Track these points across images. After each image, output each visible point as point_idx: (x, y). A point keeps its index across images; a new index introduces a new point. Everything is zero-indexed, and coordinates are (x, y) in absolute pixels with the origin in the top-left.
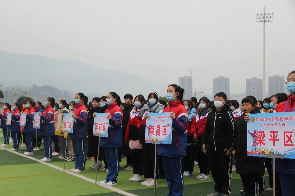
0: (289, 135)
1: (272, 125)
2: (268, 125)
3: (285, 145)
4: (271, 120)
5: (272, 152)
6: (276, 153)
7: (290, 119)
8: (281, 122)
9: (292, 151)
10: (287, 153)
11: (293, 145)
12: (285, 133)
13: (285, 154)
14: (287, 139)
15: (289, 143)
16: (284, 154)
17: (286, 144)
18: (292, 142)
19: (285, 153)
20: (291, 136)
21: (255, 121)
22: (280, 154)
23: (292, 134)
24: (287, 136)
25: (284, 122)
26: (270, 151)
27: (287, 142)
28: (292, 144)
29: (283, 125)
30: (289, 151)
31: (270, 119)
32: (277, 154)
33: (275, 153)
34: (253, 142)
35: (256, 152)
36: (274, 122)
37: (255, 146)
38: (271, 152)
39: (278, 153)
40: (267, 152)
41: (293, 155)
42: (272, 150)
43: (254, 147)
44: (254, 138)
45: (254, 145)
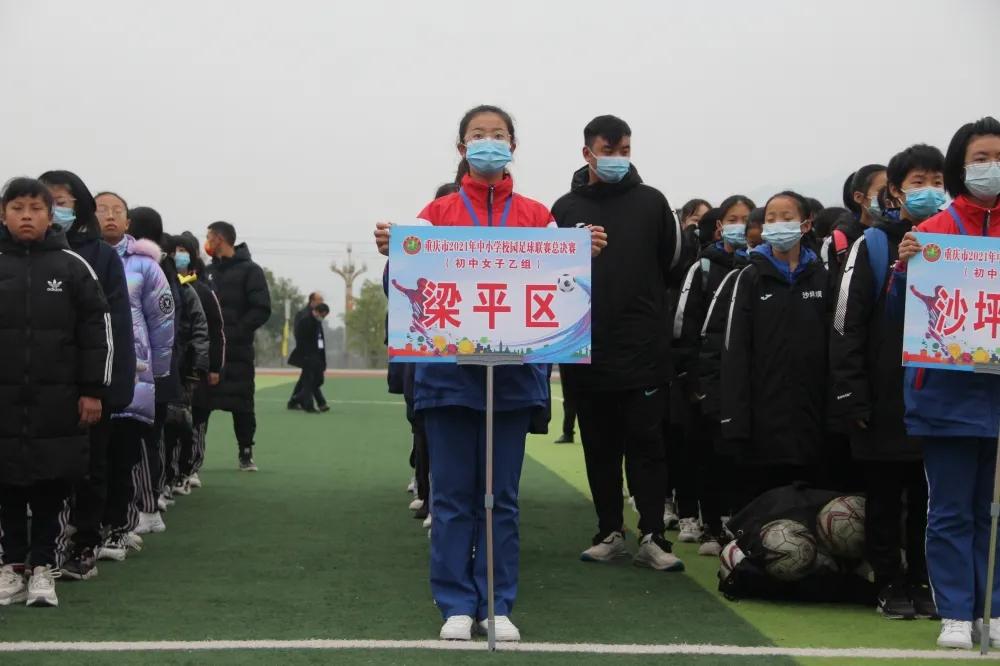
0: (543, 295)
1: (487, 264)
2: (473, 263)
3: (529, 324)
4: (485, 250)
5: (485, 346)
6: (498, 350)
7: (547, 250)
8: (519, 257)
9: (550, 342)
10: (534, 348)
11: (556, 325)
12: (530, 288)
13: (528, 350)
14: (535, 307)
15: (544, 318)
16: (525, 352)
17: (533, 320)
18: (551, 316)
19: (529, 346)
20: (550, 297)
21: (424, 250)
22: (511, 350)
23: (552, 292)
24: (537, 298)
25: (526, 256)
26: (478, 345)
27: (537, 315)
28: (554, 321)
29: (526, 264)
30: (540, 341)
31: (481, 246)
32: (501, 351)
33: (495, 348)
34: (414, 316)
35: (424, 348)
36: (493, 256)
37: (422, 331)
38: (479, 347)
39: (504, 350)
40: (465, 349)
41: (553, 353)
42: (484, 340)
43: (418, 334)
44: (416, 304)
45: (417, 327)
